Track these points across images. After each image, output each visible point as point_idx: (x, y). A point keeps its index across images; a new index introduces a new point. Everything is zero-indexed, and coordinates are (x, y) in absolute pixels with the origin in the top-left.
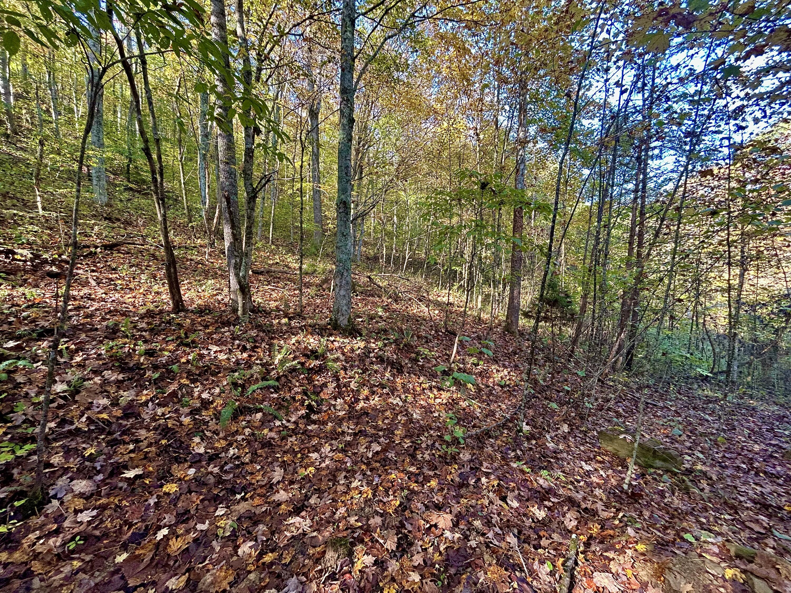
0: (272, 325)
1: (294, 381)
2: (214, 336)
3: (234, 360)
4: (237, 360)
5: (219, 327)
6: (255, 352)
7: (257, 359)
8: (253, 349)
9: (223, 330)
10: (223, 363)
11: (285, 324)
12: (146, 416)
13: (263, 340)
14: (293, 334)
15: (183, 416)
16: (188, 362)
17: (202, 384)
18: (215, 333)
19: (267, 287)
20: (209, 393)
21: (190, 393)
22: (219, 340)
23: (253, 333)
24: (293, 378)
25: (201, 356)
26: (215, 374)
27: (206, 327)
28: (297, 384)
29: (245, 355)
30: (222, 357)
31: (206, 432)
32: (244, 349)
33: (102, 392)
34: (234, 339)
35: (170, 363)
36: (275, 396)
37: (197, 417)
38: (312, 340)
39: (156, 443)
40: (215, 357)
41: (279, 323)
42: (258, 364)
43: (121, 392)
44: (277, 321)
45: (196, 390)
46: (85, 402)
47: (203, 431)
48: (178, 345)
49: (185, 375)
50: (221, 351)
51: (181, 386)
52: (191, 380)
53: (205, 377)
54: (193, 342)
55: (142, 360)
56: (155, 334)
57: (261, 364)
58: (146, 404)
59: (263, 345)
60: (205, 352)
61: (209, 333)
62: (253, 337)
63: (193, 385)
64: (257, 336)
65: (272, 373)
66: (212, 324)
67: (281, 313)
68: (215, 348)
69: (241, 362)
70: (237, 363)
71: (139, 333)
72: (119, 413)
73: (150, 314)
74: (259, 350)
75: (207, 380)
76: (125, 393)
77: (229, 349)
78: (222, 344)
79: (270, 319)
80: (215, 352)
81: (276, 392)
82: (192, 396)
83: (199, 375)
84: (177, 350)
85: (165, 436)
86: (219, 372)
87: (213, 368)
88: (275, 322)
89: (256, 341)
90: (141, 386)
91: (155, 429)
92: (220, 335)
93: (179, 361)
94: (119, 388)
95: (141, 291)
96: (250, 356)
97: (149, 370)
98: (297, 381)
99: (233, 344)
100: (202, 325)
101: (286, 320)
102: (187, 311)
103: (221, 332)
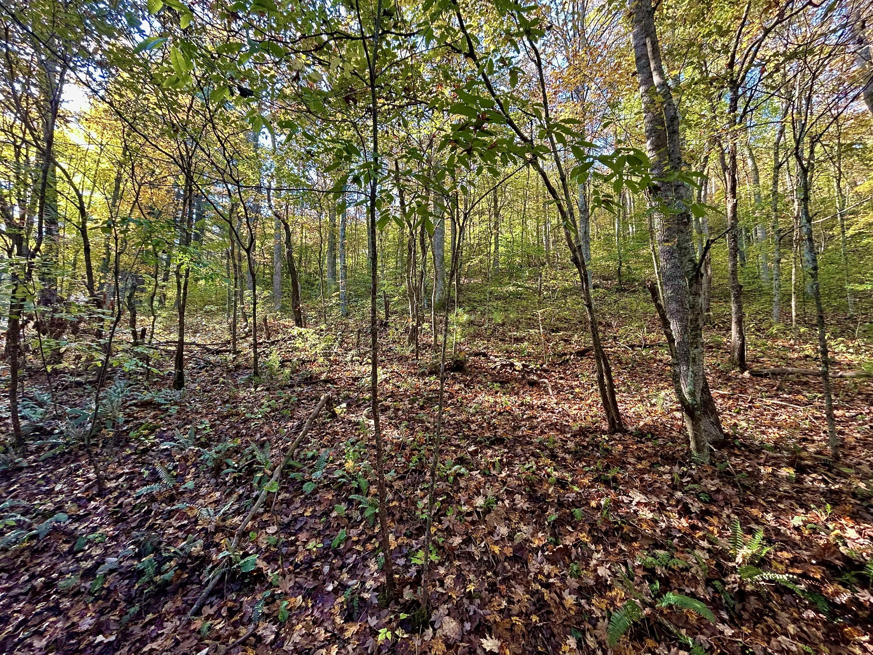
0: (755, 475)
1: (784, 616)
2: (646, 476)
3: (663, 525)
4: (669, 528)
5: (658, 462)
6: (706, 521)
7: (703, 538)
8: (703, 515)
9: (662, 469)
10: (645, 526)
11: (788, 479)
12: (533, 566)
13: (727, 503)
14: (802, 506)
15: (567, 591)
16: (599, 507)
17: (605, 549)
18: (649, 472)
19: (769, 402)
20: (610, 568)
21: (586, 559)
22: (651, 485)
23: (711, 485)
24: (784, 607)
25: (617, 504)
26: (627, 540)
27: (639, 459)
28: (791, 629)
29: (684, 523)
30: (646, 514)
31: (588, 636)
32: (685, 512)
33: (506, 519)
34: (674, 488)
35: (577, 504)
36: (729, 632)
37: (583, 601)
38: (851, 533)
39: (526, 615)
40: (635, 512)
41: (773, 474)
42: (703, 548)
43: (522, 525)
44: (770, 470)
45: (596, 556)
46: (491, 524)
47: (583, 632)
48: (596, 480)
49: (587, 528)
50: (646, 505)
51: (578, 543)
52: (593, 536)
53: (612, 540)
54: (615, 479)
55: (550, 490)
56: (578, 459)
57: (709, 551)
58: (535, 551)
59: (726, 511)
60: (626, 499)
61: (640, 470)
62: (709, 493)
63: (593, 547)
64: (718, 491)
65: (730, 579)
66: (650, 456)
67: (785, 453)
68: (638, 497)
69: (674, 533)
70: (668, 532)
71: (563, 455)
72: (509, 552)
73: (583, 432)
74: (715, 520)
75: (613, 545)
76: (525, 527)
77: (661, 504)
78: (652, 493)
79: (754, 462)
80: (638, 504)
81: (732, 623)
82: (588, 564)
83: (606, 533)
84: (592, 487)
85: (539, 610)
86: (635, 540)
87: (626, 529)
88: (766, 470)
89: (713, 501)
90: (540, 524)
91: (533, 593)
92: (656, 476)
93: (588, 504)
94: (521, 519)
95: (588, 402)
96: (694, 528)
97: (552, 506)
98: (795, 621)
99: (672, 495)
100: (634, 457)
101: (792, 471)
102: (625, 432)
103: (658, 472)
